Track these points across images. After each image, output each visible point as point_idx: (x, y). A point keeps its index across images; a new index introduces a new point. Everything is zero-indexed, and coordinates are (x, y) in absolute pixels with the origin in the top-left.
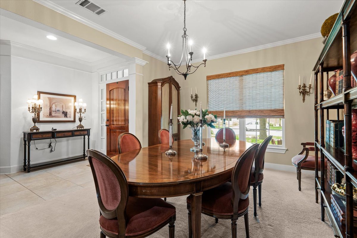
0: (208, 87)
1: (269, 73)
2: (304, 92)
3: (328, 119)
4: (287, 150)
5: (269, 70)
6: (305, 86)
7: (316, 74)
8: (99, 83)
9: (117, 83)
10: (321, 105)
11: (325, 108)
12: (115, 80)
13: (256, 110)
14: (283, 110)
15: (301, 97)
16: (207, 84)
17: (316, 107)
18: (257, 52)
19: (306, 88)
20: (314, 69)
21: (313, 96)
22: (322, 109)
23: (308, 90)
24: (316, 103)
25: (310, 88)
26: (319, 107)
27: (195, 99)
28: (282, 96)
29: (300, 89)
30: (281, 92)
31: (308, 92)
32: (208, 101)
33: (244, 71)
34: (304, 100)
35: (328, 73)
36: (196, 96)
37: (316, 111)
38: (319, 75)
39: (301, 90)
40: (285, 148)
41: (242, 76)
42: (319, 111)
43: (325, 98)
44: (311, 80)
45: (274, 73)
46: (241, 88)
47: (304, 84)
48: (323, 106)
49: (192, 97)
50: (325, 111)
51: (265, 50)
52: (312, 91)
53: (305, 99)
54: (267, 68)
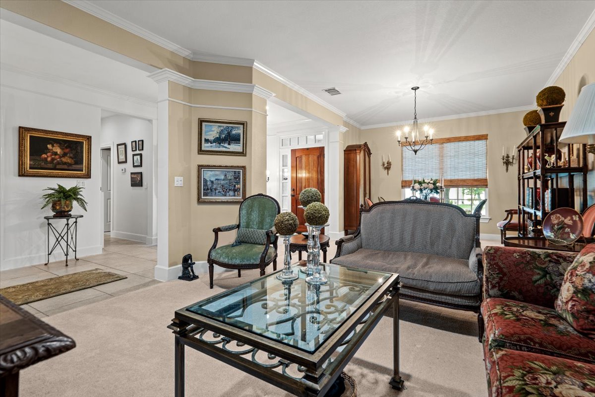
0: (402, 154)
1: (472, 142)
2: (507, 163)
3: (528, 186)
4: (490, 219)
5: (472, 139)
6: (508, 157)
7: (519, 151)
8: (280, 148)
9: (308, 149)
10: (523, 176)
11: (526, 179)
12: (303, 145)
13: (458, 180)
14: (486, 180)
15: (505, 167)
16: (402, 151)
17: (519, 178)
18: (460, 120)
19: (509, 159)
20: (518, 148)
21: (516, 166)
22: (524, 179)
23: (511, 161)
24: (519, 174)
25: (513, 159)
26: (521, 178)
27: (388, 167)
28: (486, 165)
29: (503, 159)
30: (485, 162)
31: (511, 163)
32: (402, 170)
33: (446, 138)
34: (507, 170)
35: (528, 151)
36: (389, 164)
37: (519, 180)
38: (521, 152)
39: (505, 161)
40: (488, 218)
41: (442, 143)
42: (521, 181)
43: (526, 171)
44: (514, 152)
45: (477, 142)
46: (442, 156)
47: (508, 155)
48: (524, 177)
49: (384, 165)
50: (526, 181)
51: (468, 119)
52: (516, 162)
53: (509, 169)
54: (470, 137)
